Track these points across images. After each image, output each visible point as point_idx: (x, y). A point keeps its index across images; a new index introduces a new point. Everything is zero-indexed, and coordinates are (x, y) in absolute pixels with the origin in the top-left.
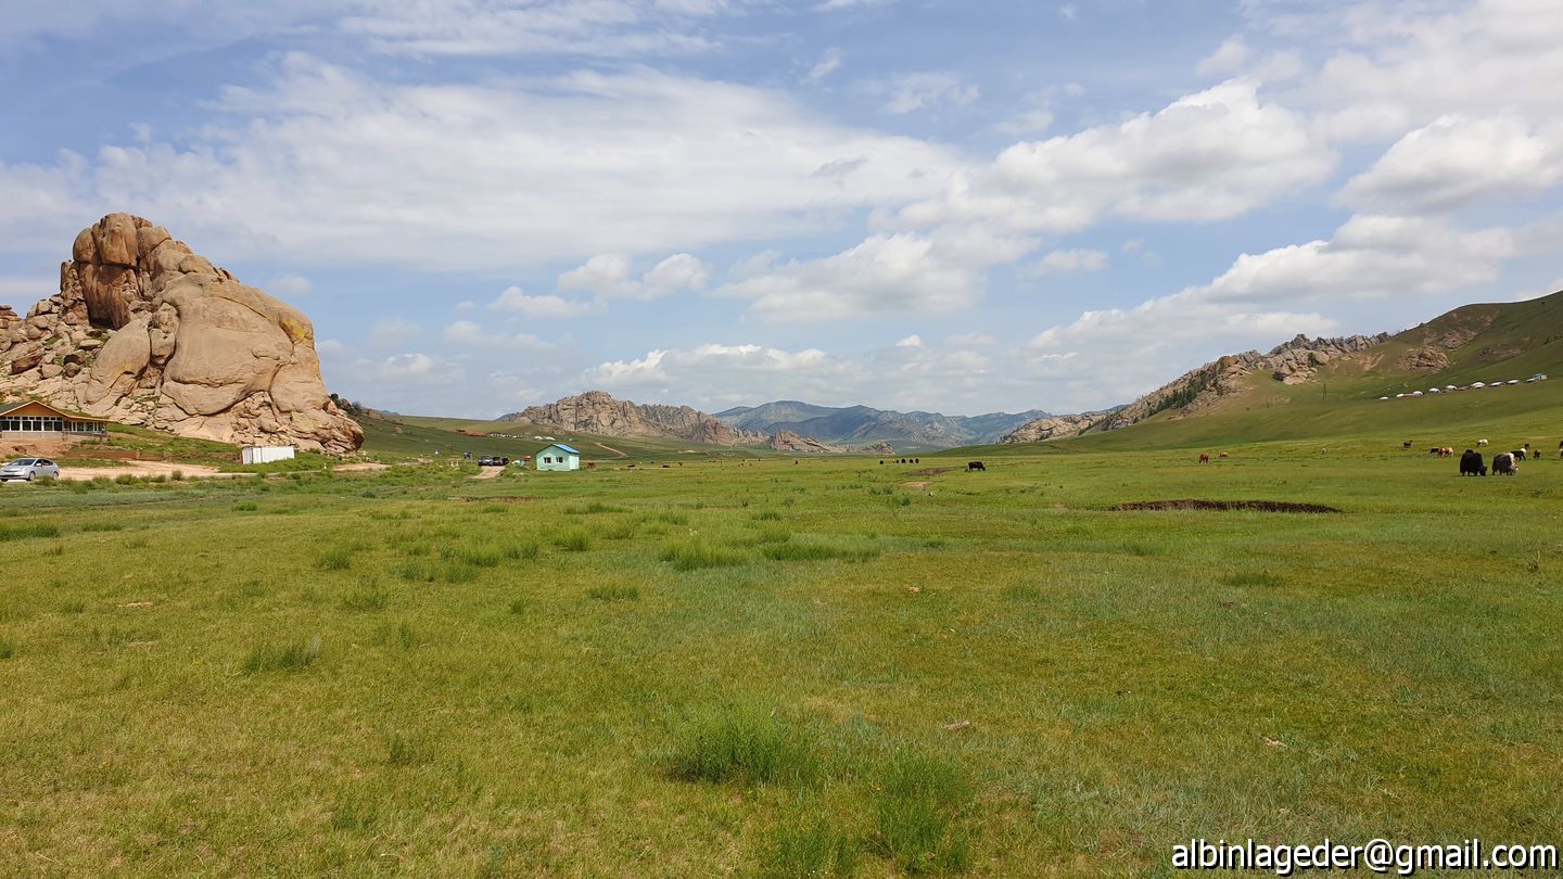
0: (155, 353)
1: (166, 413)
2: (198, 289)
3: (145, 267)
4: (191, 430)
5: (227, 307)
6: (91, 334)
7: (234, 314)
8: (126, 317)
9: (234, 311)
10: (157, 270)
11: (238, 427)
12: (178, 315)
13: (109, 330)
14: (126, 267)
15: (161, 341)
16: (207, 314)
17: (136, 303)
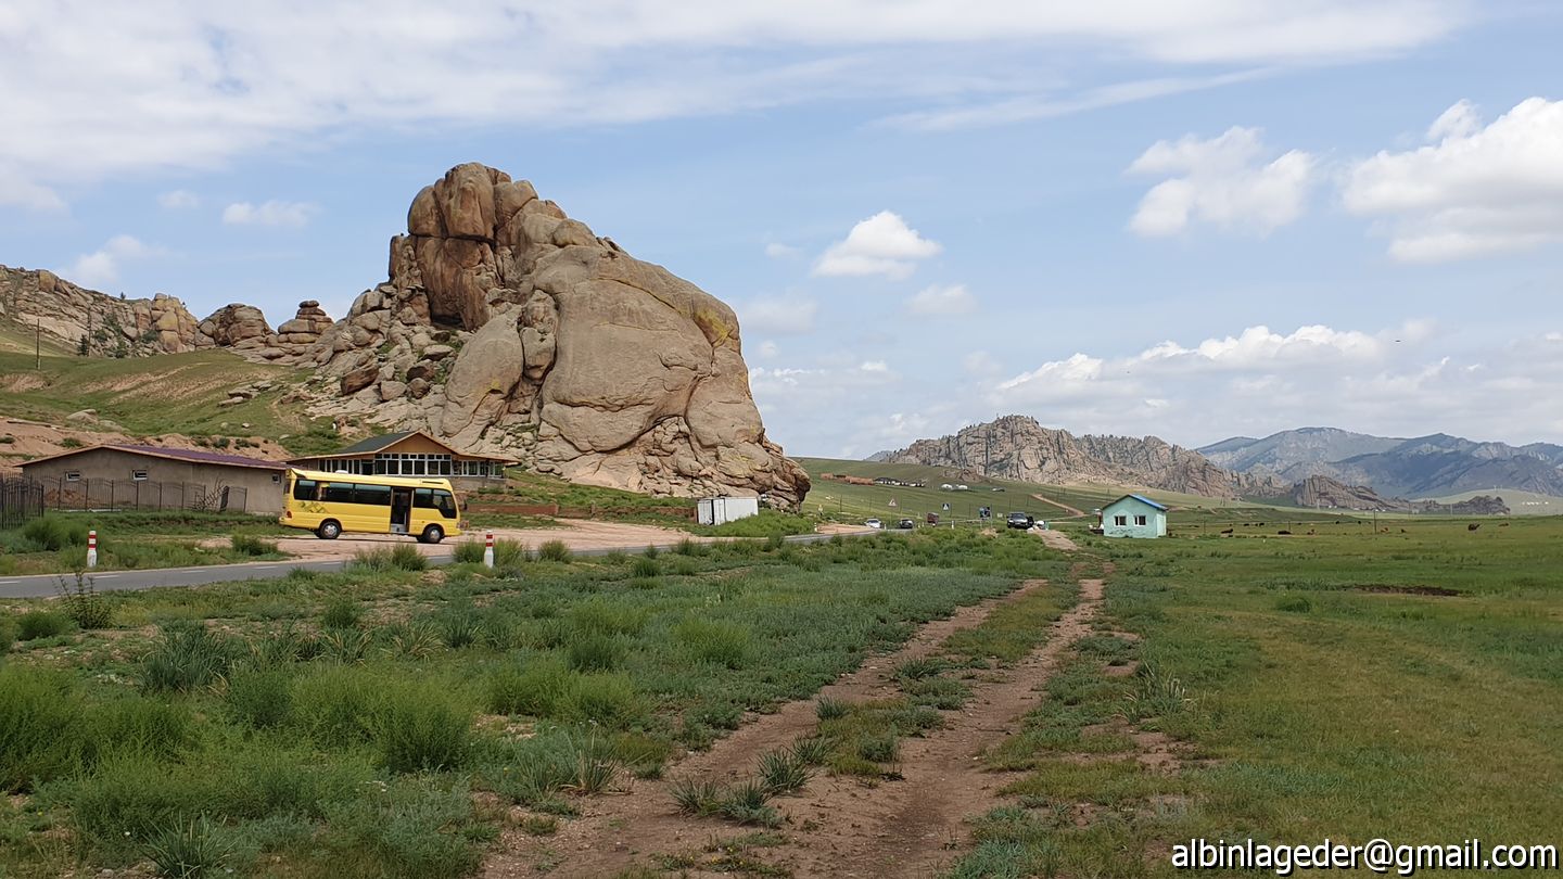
0: (530, 362)
1: (551, 448)
2: (582, 270)
3: (504, 239)
4: (585, 473)
5: (622, 294)
6: (436, 338)
7: (632, 303)
8: (482, 311)
9: (633, 299)
10: (523, 242)
11: (647, 470)
12: (557, 308)
13: (459, 332)
14: (479, 240)
15: (537, 345)
16: (597, 304)
17: (495, 291)
